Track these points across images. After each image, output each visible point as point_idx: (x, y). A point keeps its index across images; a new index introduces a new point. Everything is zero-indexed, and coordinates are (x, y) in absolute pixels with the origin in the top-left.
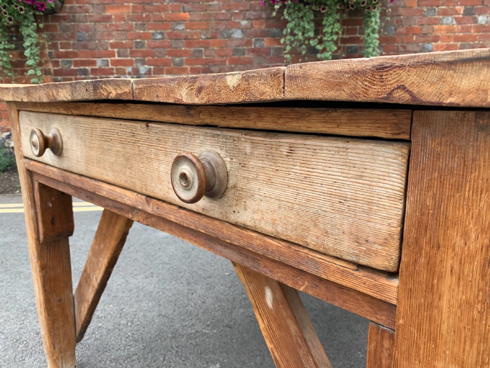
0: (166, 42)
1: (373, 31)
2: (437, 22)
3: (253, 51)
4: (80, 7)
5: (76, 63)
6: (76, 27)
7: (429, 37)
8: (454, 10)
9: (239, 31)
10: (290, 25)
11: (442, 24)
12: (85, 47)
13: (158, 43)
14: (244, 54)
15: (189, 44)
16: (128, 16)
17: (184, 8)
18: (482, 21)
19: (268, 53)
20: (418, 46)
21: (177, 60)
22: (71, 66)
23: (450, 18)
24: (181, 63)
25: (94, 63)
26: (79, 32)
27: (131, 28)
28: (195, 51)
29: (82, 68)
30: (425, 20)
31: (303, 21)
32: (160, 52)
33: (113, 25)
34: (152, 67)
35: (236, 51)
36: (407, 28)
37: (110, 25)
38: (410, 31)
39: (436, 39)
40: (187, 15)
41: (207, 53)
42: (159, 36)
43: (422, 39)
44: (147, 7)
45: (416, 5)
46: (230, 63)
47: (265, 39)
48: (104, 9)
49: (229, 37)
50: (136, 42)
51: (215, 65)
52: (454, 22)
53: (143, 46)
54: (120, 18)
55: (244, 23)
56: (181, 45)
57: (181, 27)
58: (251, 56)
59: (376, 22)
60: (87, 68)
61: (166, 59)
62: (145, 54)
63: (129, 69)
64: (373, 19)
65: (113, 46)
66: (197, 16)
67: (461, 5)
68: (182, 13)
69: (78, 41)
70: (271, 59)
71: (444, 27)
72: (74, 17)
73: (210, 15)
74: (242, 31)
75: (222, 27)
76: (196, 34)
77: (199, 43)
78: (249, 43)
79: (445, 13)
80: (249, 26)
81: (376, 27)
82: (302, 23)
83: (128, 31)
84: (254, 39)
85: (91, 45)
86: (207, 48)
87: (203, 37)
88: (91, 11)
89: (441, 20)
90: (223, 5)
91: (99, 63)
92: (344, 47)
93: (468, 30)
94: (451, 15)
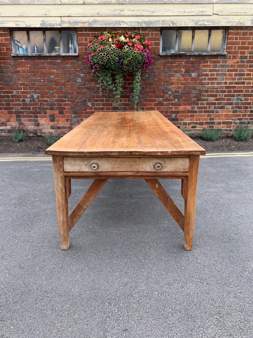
0: (46, 83)
1: (137, 82)
2: (172, 76)
3: (87, 88)
4: (5, 66)
5: (4, 92)
6: (3, 75)
7: (169, 82)
8: (180, 70)
9: (80, 79)
10: (101, 78)
11: (175, 77)
12: (8, 85)
13: (42, 84)
14: (82, 90)
15: (57, 85)
16: (28, 71)
17: (53, 67)
18: (193, 76)
19: (94, 89)
20: (164, 87)
21: (51, 91)
22: (1, 94)
23: (178, 74)
24: (53, 93)
25: (12, 92)
26: (5, 78)
27: (29, 76)
28: (59, 88)
29: (7, 94)
30: (167, 75)
31: (106, 77)
32: (43, 88)
33: (20, 75)
34: (40, 95)
35: (79, 88)
36: (158, 78)
37: (19, 75)
38: (160, 80)
39: (172, 84)
40: (55, 70)
41: (65, 89)
42: (42, 81)
43: (166, 84)
44: (36, 67)
45: (162, 68)
46: (76, 94)
47: (92, 82)
48: (16, 68)
49: (75, 81)
50: (31, 83)
51: (69, 94)
52: (181, 76)
53: (35, 85)
54: (24, 72)
55: (82, 75)
56: (53, 85)
57: (53, 76)
58: (86, 90)
59: (138, 78)
60: (9, 95)
61: (46, 91)
62: (36, 89)
63: (29, 96)
64: (137, 77)
65: (21, 84)
66: (60, 71)
67: (183, 68)
68: (53, 70)
69: (4, 82)
70: (96, 92)
71: (175, 78)
72: (2, 71)
73: (66, 71)
74: (81, 79)
75: (72, 77)
76: (60, 80)
77: (61, 84)
78: (84, 84)
79: (176, 72)
80: (84, 76)
81: (139, 80)
82: (106, 78)
83: (28, 78)
84: (87, 83)
85: (11, 84)
86: (65, 86)
87: (63, 81)
88: (10, 68)
89: (174, 75)
90: (72, 67)
91: (15, 92)
92: (129, 87)
93: (187, 79)
94: (179, 72)
